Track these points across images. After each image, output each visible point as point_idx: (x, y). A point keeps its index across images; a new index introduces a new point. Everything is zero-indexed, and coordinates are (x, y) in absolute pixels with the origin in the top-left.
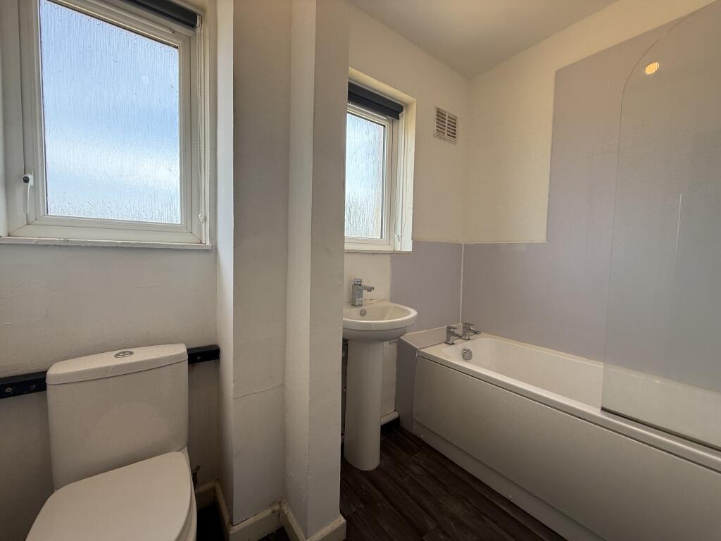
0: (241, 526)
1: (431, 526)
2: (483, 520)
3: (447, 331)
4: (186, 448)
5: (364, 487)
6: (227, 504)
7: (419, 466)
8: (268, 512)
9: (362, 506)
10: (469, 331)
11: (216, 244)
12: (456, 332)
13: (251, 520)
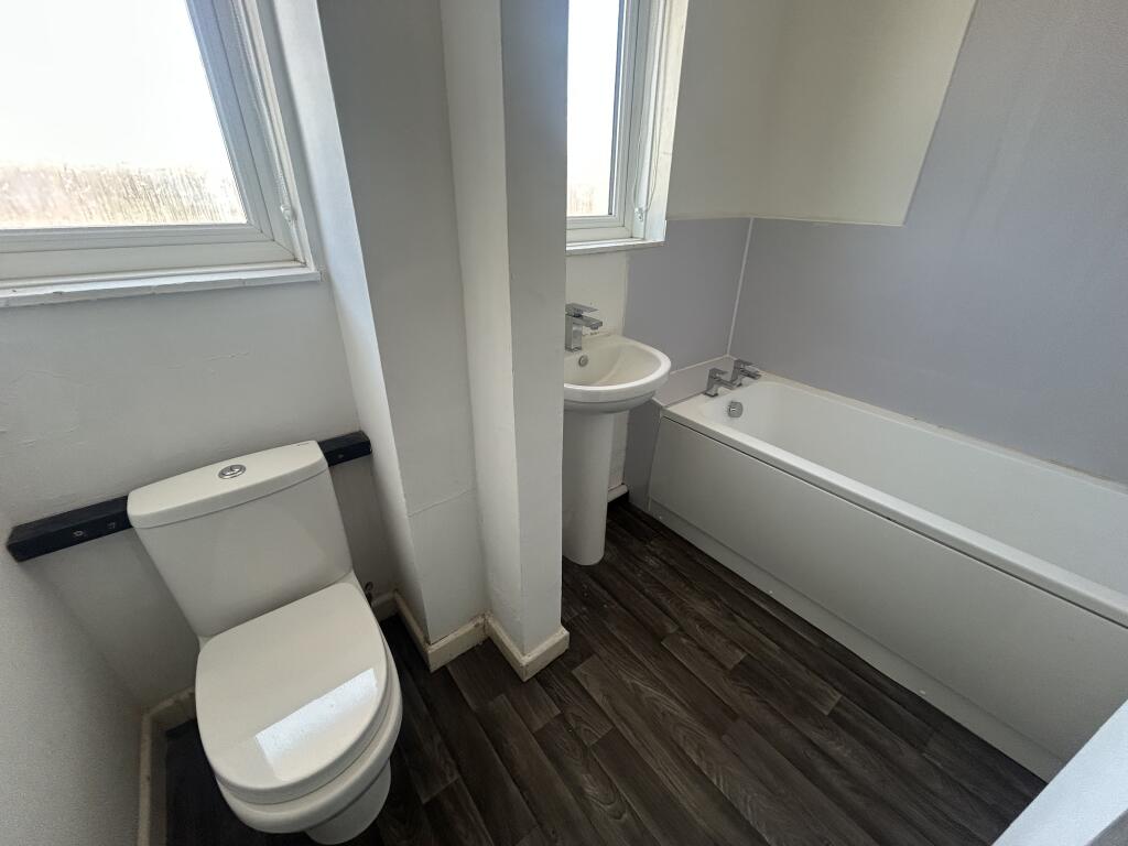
0: (442, 643)
1: (671, 629)
2: (734, 620)
3: (710, 377)
4: (352, 573)
5: (586, 587)
6: (418, 623)
7: (657, 557)
8: (471, 626)
9: (584, 609)
10: (743, 372)
11: (327, 267)
12: (723, 377)
13: (451, 637)
